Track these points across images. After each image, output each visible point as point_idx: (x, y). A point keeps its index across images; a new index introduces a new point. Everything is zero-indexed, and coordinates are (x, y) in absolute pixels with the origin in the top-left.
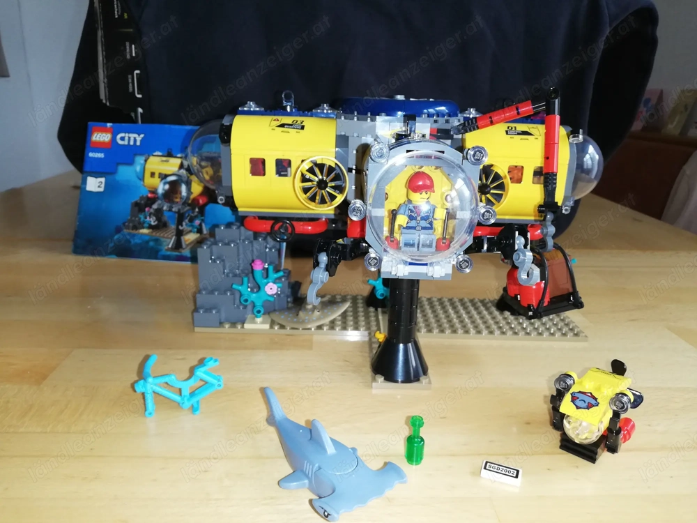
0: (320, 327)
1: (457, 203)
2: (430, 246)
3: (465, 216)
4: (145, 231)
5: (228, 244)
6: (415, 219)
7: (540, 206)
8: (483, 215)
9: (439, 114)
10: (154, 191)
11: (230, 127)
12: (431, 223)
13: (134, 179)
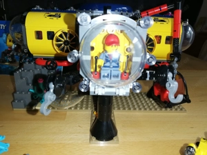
0: (70, 108)
1: (133, 52)
2: (117, 76)
3: (137, 60)
4: (7, 63)
5: (29, 71)
6: (109, 61)
7: (171, 54)
8: (148, 60)
9: (123, 10)
10: (11, 47)
11: (25, 16)
12: (118, 64)
13: (3, 42)
